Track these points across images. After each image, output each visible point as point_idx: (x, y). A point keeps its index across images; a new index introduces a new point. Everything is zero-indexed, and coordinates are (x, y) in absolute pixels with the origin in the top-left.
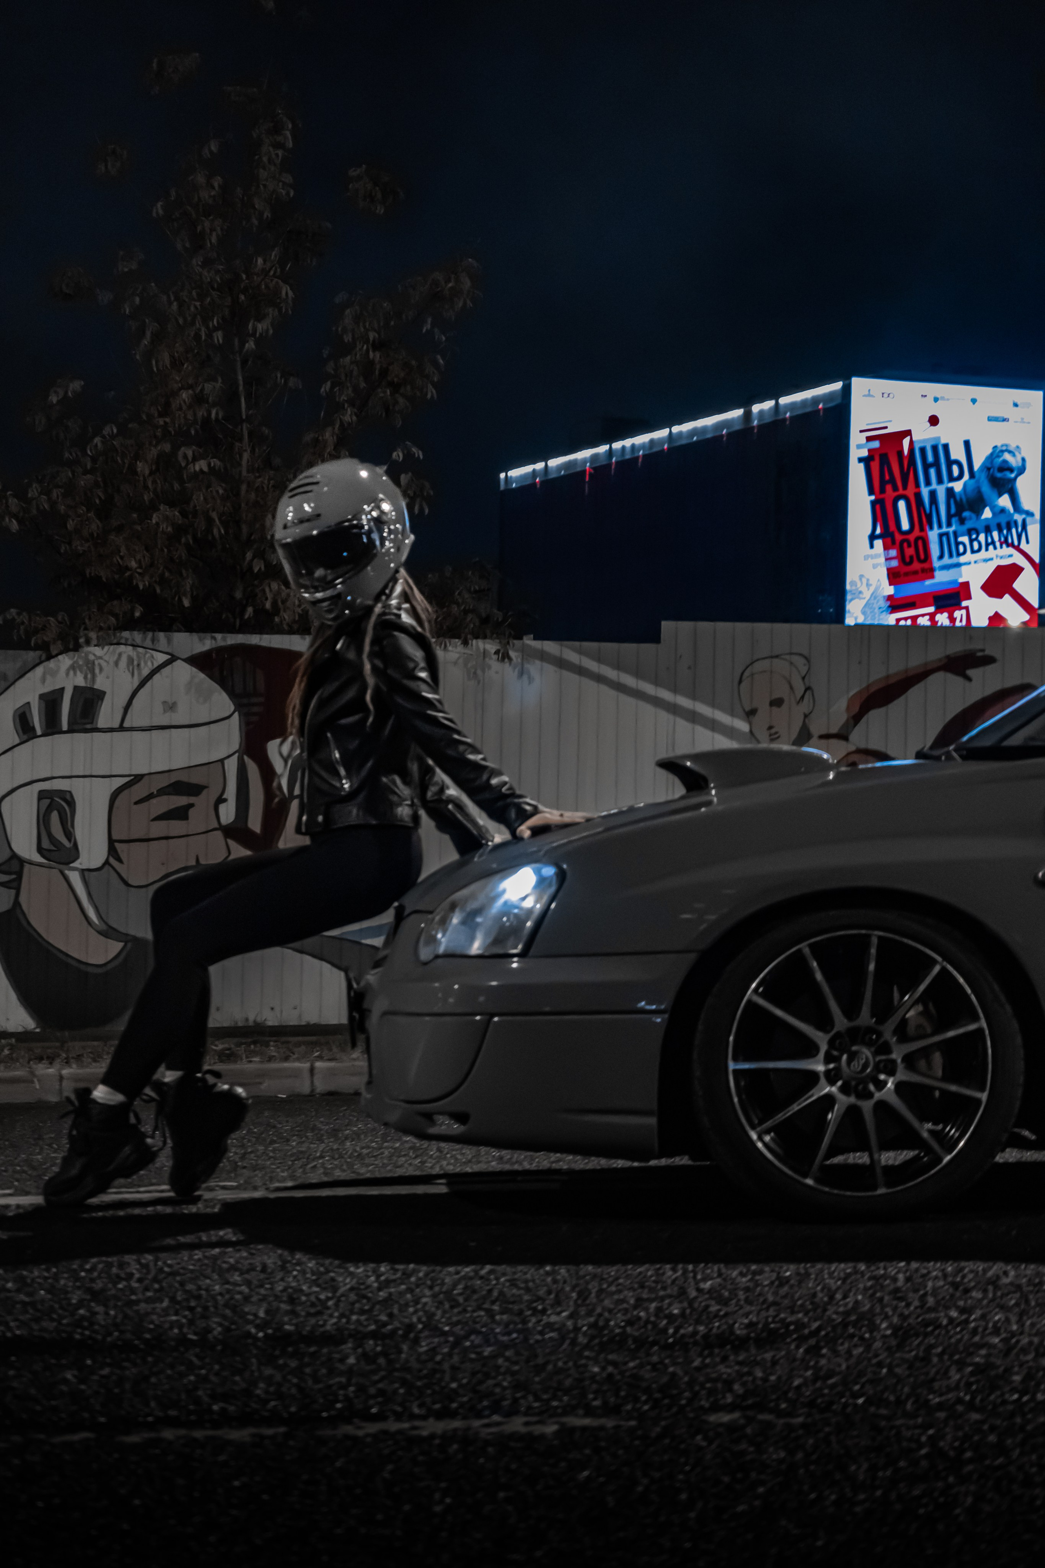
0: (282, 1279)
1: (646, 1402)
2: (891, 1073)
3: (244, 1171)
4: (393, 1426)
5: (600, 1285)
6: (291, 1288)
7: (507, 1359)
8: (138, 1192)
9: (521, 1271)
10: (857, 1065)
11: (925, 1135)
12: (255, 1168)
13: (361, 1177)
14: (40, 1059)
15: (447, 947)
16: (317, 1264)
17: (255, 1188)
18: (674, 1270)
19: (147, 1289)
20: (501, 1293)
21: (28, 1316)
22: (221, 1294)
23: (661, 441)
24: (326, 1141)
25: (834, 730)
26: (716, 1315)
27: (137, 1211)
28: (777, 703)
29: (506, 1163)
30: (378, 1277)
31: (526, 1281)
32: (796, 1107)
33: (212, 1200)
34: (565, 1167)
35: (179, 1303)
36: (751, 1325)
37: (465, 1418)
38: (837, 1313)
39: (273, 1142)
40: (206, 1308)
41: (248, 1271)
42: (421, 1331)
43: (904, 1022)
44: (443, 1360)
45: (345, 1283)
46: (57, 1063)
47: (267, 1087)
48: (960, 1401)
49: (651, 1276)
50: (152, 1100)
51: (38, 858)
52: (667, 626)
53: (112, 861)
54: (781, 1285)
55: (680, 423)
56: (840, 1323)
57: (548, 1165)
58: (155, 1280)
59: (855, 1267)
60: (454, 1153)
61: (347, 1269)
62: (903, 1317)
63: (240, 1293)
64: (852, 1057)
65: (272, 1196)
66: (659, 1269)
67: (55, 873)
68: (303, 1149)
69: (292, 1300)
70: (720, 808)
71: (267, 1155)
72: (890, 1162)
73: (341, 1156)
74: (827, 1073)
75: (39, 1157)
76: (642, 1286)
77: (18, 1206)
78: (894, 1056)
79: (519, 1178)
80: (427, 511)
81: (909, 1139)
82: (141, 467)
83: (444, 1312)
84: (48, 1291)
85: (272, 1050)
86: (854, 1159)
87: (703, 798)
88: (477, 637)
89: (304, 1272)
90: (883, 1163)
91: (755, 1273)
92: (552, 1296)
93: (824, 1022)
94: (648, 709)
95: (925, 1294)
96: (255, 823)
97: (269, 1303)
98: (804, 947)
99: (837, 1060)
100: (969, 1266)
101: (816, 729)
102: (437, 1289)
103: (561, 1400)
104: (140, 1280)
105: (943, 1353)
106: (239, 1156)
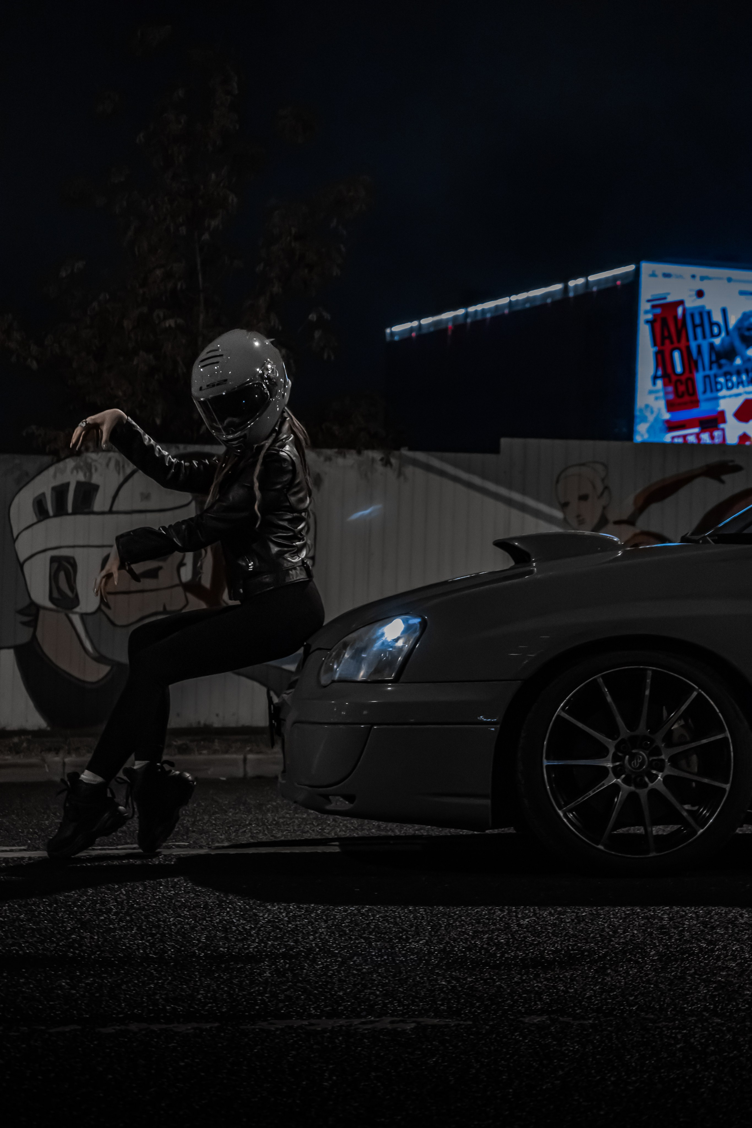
0: (219, 914)
1: (479, 1008)
2: (661, 770)
3: (194, 834)
4: (296, 1023)
5: (448, 920)
6: (225, 920)
7: (379, 975)
8: (117, 849)
9: (391, 910)
10: (636, 763)
11: (685, 814)
12: (201, 832)
13: (278, 840)
14: (49, 750)
15: (340, 674)
16: (244, 903)
17: (201, 847)
18: (502, 911)
19: (121, 920)
20: (377, 926)
21: (35, 939)
22: (174, 924)
23: (503, 306)
24: (253, 813)
25: (625, 517)
26: (531, 944)
27: (115, 863)
28: (584, 498)
29: (383, 830)
30: (288, 913)
31: (395, 918)
32: (591, 793)
33: (170, 855)
34: (425, 834)
35: (144, 930)
36: (557, 951)
37: (348, 1017)
38: (618, 944)
39: (215, 813)
40: (163, 935)
41: (194, 908)
42: (317, 954)
43: (670, 732)
44: (333, 974)
45: (264, 917)
46: (61, 754)
47: (211, 772)
48: (706, 1009)
49: (486, 914)
50: (125, 782)
51: (49, 605)
52: (504, 441)
53: (103, 608)
54: (579, 923)
55: (517, 293)
56: (620, 951)
57: (413, 832)
58: (127, 914)
59: (632, 910)
60: (345, 822)
61: (266, 907)
62: (668, 947)
63: (188, 924)
64: (633, 757)
65: (213, 853)
66: (491, 910)
67: (62, 616)
68: (237, 818)
69: (225, 930)
70: (539, 576)
71: (211, 822)
72: (660, 833)
73: (264, 824)
74: (614, 768)
75: (47, 822)
76: (479, 922)
77: (30, 858)
78: (663, 757)
79: (392, 842)
80: (333, 358)
81: (674, 817)
82: (126, 323)
83: (335, 939)
84: (50, 921)
85: (217, 745)
86: (634, 830)
87: (527, 569)
88: (367, 448)
89: (235, 909)
90: (654, 833)
91: (560, 913)
92: (413, 929)
93: (612, 732)
94: (490, 502)
95: (683, 931)
96: (206, 581)
97: (209, 932)
98: (598, 677)
99: (622, 759)
100: (715, 910)
101: (612, 516)
102: (330, 922)
103: (418, 1006)
104: (116, 914)
105: (695, 973)
106: (190, 823)
